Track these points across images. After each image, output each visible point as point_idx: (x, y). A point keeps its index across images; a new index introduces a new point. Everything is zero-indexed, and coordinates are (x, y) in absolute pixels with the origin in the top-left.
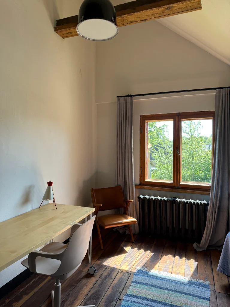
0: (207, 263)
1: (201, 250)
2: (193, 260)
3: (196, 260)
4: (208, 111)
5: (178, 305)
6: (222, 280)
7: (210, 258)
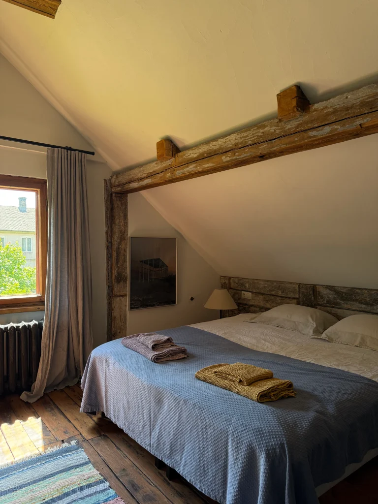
0: (54, 413)
1: (36, 399)
2: (32, 417)
3: (37, 416)
4: (33, 178)
5: (54, 496)
6: (85, 423)
7: (54, 404)
